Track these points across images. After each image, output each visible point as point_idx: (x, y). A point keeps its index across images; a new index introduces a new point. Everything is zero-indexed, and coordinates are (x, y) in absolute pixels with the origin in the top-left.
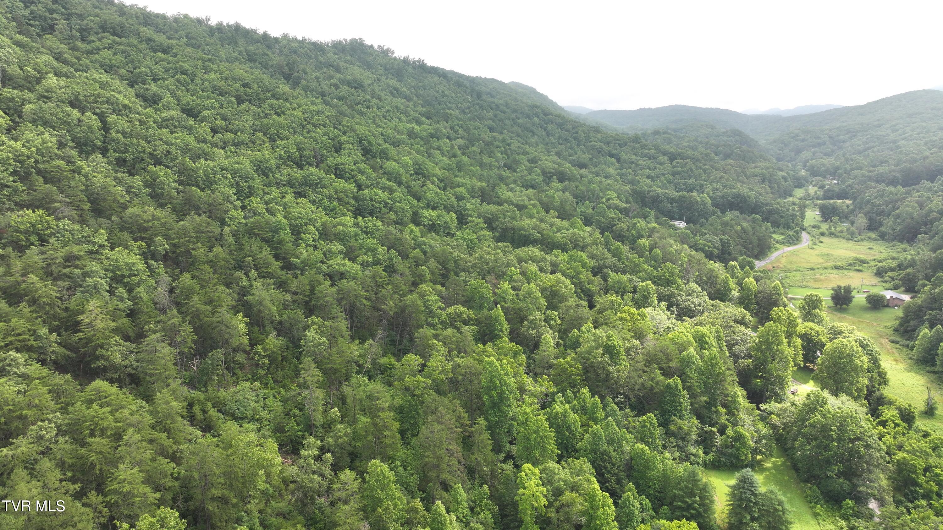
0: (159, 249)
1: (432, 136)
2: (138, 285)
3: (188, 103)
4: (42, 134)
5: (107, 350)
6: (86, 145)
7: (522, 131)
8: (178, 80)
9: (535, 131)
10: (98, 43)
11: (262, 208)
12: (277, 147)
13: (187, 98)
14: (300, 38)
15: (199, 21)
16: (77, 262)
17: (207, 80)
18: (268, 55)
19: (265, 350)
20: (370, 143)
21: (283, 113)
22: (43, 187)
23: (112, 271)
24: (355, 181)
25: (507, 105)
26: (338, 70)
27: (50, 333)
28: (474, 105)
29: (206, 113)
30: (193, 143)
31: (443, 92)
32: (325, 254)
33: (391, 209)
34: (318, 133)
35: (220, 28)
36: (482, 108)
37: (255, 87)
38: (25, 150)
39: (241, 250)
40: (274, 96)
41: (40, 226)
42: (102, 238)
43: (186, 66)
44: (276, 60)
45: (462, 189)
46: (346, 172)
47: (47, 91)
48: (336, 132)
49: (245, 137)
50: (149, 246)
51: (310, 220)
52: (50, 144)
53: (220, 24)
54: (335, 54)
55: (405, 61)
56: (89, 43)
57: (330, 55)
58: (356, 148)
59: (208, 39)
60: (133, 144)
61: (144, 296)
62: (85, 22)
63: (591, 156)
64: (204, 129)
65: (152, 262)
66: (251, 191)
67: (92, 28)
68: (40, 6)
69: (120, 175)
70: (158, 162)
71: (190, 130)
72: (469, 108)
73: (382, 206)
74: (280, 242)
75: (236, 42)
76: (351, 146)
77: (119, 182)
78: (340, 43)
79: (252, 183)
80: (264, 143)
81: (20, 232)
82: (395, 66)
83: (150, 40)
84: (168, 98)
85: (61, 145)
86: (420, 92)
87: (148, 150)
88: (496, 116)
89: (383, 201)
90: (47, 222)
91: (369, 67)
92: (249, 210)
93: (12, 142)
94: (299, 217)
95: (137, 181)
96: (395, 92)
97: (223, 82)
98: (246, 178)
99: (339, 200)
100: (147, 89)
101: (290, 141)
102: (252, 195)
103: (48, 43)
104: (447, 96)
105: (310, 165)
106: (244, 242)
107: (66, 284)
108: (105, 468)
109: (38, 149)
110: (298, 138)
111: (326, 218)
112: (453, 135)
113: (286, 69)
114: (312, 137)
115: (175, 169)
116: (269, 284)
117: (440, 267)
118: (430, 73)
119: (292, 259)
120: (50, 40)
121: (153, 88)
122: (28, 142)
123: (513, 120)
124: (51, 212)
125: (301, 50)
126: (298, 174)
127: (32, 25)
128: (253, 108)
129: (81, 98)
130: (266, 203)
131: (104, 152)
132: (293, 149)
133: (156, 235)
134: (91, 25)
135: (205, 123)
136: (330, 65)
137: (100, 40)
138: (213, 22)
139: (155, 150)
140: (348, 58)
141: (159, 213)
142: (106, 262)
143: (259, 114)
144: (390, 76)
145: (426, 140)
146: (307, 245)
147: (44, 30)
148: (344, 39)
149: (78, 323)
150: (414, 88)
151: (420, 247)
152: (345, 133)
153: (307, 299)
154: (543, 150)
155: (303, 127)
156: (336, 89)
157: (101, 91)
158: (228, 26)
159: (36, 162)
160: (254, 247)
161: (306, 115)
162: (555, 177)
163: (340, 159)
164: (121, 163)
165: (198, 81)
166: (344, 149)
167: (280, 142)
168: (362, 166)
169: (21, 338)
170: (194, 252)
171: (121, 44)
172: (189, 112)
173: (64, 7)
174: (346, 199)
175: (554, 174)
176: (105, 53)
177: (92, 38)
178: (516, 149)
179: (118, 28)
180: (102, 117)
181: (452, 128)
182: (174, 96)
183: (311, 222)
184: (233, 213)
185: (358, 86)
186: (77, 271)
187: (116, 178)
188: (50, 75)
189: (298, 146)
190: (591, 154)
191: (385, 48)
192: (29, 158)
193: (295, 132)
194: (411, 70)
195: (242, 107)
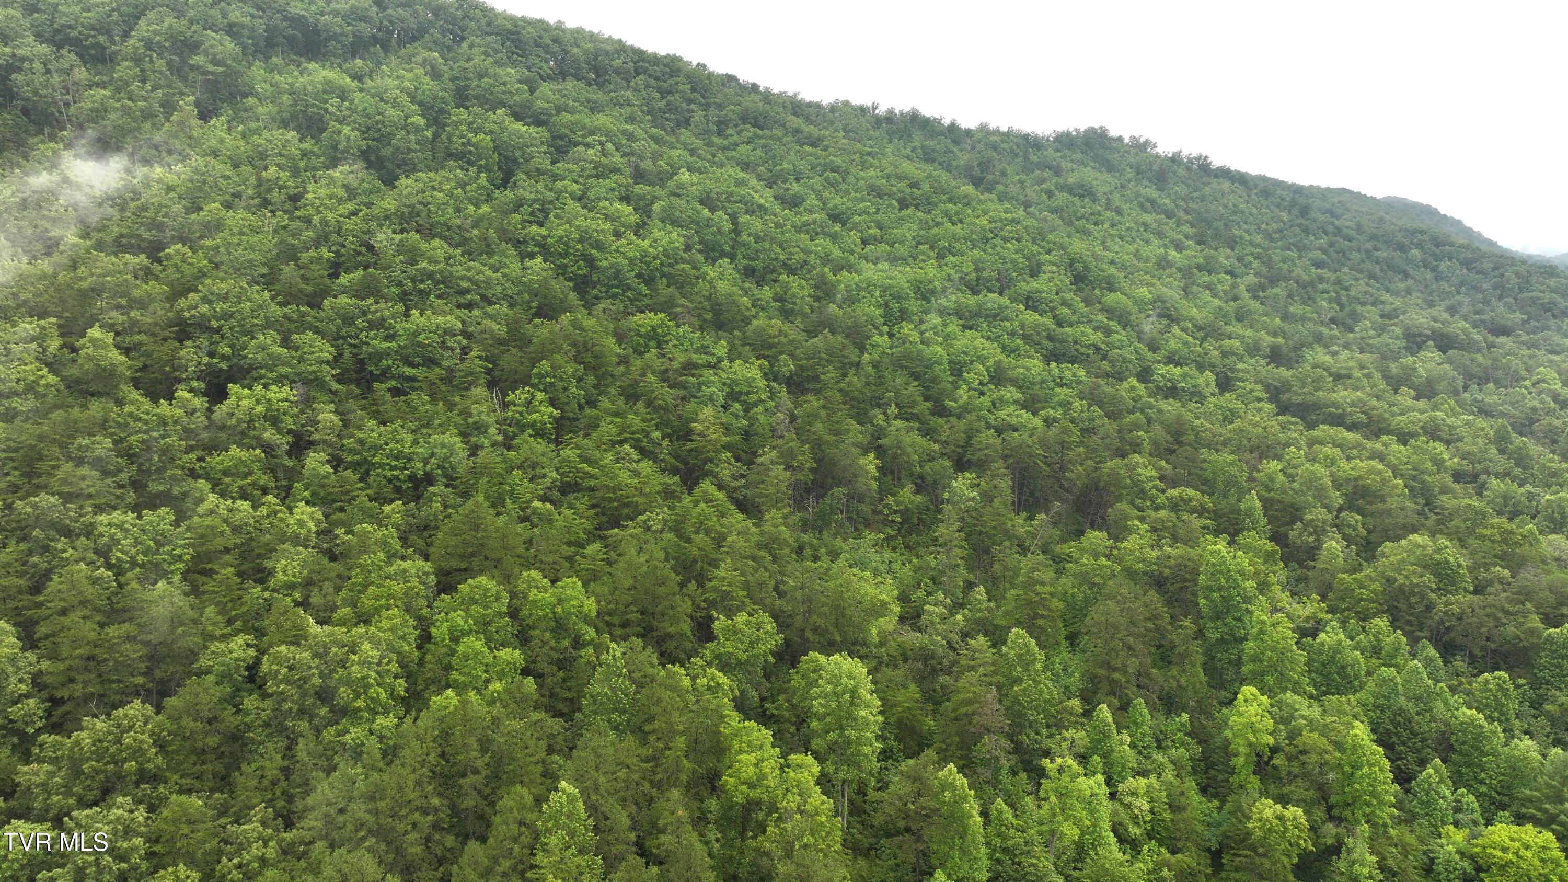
0: (784, 369)
1: (1199, 268)
2: (756, 404)
3: (836, 206)
4: (671, 232)
5: (717, 466)
6: (713, 250)
7: (1382, 270)
8: (826, 179)
9: (1411, 272)
10: (736, 138)
11: (915, 337)
12: (946, 265)
13: (837, 201)
14: (1004, 129)
15: (863, 110)
16: (694, 371)
17: (863, 178)
18: (952, 152)
19: (898, 503)
20: (1086, 268)
21: (961, 221)
22: (665, 290)
23: (729, 386)
24: (1054, 317)
25: (1359, 228)
26: (1057, 172)
27: (663, 438)
28: (1292, 226)
29: (857, 218)
30: (836, 252)
31: (1235, 206)
32: (994, 404)
33: (1104, 358)
34: (1008, 249)
35: (890, 117)
36: (1306, 231)
37: (926, 187)
38: (651, 250)
39: (881, 384)
40: (950, 200)
41: (660, 331)
42: (721, 349)
43: (839, 161)
44: (963, 158)
45: (1235, 343)
46: (1041, 303)
47: (678, 188)
48: (1035, 248)
49: (902, 250)
50: (772, 366)
51: (978, 357)
52: (677, 245)
53: (891, 112)
54: (1057, 150)
55: (1175, 159)
56: (726, 138)
57: (1050, 153)
58: (1062, 272)
59: (871, 132)
60: (765, 250)
61: (762, 418)
62: (724, 112)
63: (1525, 317)
64: (854, 237)
65: (774, 384)
66: (904, 315)
67: (731, 120)
68: (677, 96)
69: (747, 285)
70: (791, 271)
71: (834, 237)
72: (1281, 231)
73: (1090, 352)
74: (934, 380)
75: (910, 135)
76: (1054, 268)
77: (746, 292)
78: (1068, 134)
79: (905, 304)
80: (929, 258)
81: (641, 336)
82: (1155, 167)
83: (797, 131)
84: (812, 200)
85: (688, 248)
86: (1192, 205)
87: (782, 257)
88: (1331, 245)
89: (1094, 345)
90: (668, 327)
91: (1111, 168)
92: (898, 339)
93: (640, 241)
94: (964, 352)
95: (767, 293)
96: (1149, 205)
97: (884, 181)
98: (898, 298)
99: (1025, 337)
100: (788, 189)
101: (965, 258)
102: (903, 320)
103: (682, 138)
104: (1243, 212)
105: (990, 290)
106: (886, 374)
107: (682, 392)
108: (706, 567)
109: (665, 250)
110: (977, 253)
111: (1001, 357)
112: (1240, 269)
113: (977, 171)
114: (998, 254)
115: (811, 282)
116: (912, 428)
117: (1170, 439)
118: (1216, 176)
119: (947, 402)
120: (685, 135)
121: (796, 187)
122: (655, 241)
123: (1367, 251)
124: (674, 317)
125: (1003, 145)
126: (971, 301)
127: (667, 120)
128: (920, 214)
129: (712, 195)
130: (922, 333)
131: (732, 257)
132: (968, 268)
133: (781, 353)
134: (731, 115)
135: (854, 232)
136: (1044, 165)
137: (738, 133)
138: (882, 110)
139: (790, 259)
140: (1079, 156)
141: (786, 327)
142: (723, 375)
143: (927, 223)
144: (1144, 182)
145: (1186, 273)
146: (970, 389)
147: (679, 125)
148: (1076, 130)
149: (690, 432)
150: (1183, 199)
151: (1142, 411)
152: (1048, 252)
153: (960, 450)
154: (1420, 301)
155: (988, 240)
156: (1049, 197)
157: (736, 189)
158: (902, 114)
159: (662, 264)
160: (899, 381)
161: (993, 225)
162: (1430, 343)
163: (1034, 285)
164: (749, 272)
165: (851, 179)
166: (1044, 273)
167: (951, 259)
168: (1069, 296)
169: (636, 436)
170: (822, 377)
171: (762, 137)
172: (836, 217)
173: (703, 96)
174: (1036, 338)
175: (1429, 338)
176: (743, 148)
177: (729, 131)
178: (1360, 296)
179: (761, 119)
180: (733, 218)
181: (1239, 259)
182: (820, 198)
183: (982, 359)
184: (877, 339)
185: (1084, 192)
186: (692, 379)
187: (742, 288)
188: (683, 170)
189: (976, 265)
190: (1528, 313)
191: (1142, 140)
192: (655, 259)
193: (974, 246)
194: (1181, 172)
195: (905, 212)
